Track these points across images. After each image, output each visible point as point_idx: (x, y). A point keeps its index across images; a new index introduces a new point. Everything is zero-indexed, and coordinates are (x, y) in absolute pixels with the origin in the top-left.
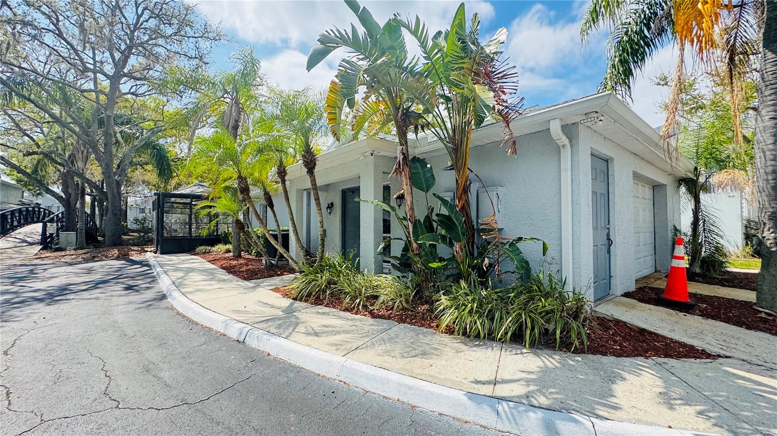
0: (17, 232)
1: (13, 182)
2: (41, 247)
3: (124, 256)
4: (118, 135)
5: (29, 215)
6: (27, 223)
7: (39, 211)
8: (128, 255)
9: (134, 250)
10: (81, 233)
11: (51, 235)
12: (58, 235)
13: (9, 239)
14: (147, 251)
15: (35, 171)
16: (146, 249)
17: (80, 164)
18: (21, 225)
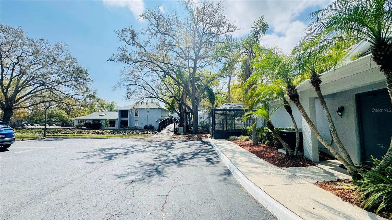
0: (168, 127)
1: (167, 109)
2: (174, 133)
3: (199, 139)
4: (196, 86)
5: (171, 120)
6: (170, 123)
7: (173, 119)
8: (201, 138)
9: (203, 136)
10: (185, 128)
11: (176, 128)
12: (178, 128)
13: (166, 129)
14: (208, 137)
15: (172, 104)
16: (207, 136)
17: (184, 100)
18: (169, 124)
